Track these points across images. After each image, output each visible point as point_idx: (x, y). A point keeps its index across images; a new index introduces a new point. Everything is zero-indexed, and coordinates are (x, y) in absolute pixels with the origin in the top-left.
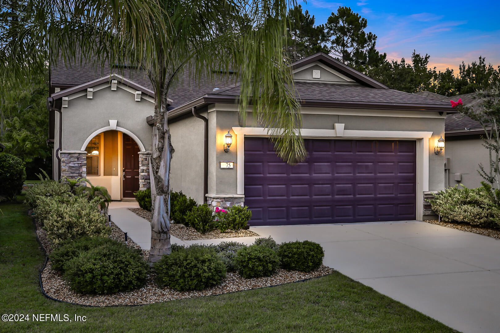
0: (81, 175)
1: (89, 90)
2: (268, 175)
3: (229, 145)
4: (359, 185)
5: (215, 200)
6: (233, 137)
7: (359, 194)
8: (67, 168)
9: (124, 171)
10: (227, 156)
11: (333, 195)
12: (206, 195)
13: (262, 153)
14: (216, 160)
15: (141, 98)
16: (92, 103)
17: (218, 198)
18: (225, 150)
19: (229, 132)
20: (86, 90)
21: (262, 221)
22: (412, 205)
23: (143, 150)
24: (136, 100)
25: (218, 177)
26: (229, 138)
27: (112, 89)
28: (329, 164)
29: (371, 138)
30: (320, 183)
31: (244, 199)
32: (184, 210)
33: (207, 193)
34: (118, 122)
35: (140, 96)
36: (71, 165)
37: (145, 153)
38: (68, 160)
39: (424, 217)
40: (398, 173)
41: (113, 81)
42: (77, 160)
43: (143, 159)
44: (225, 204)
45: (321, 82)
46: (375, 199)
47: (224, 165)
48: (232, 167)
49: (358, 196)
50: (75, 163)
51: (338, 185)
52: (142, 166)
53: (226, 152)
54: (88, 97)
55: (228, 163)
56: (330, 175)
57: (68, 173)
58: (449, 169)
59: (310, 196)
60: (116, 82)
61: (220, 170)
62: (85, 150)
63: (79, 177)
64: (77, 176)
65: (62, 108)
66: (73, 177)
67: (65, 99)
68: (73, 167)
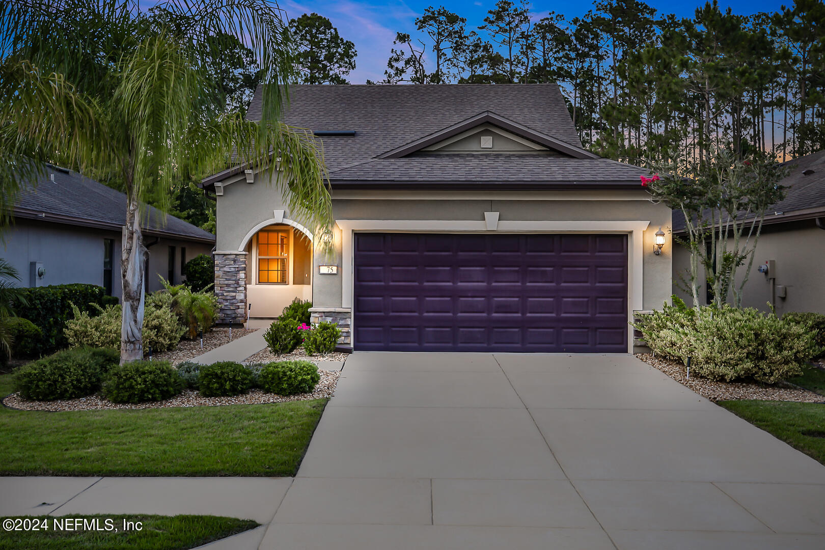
0: (239, 283)
1: (247, 171)
4: (530, 299)
6: (337, 233)
7: (530, 313)
8: (221, 273)
11: (489, 312)
13: (382, 253)
17: (315, 312)
20: (242, 173)
21: (382, 344)
22: (621, 330)
27: (278, 170)
28: (483, 268)
29: (553, 231)
30: (469, 295)
31: (353, 314)
34: (284, 213)
36: (226, 269)
38: (222, 264)
39: (636, 348)
40: (595, 283)
42: (234, 263)
44: (325, 320)
45: (494, 153)
46: (558, 320)
47: (324, 270)
48: (335, 272)
49: (529, 315)
50: (231, 266)
51: (496, 299)
54: (248, 182)
55: (330, 267)
56: (485, 284)
57: (223, 280)
58: (774, 279)
59: (453, 314)
61: (320, 276)
62: (244, 251)
63: (236, 285)
64: (233, 284)
65: (217, 198)
66: (228, 285)
67: (219, 184)
68: (229, 272)
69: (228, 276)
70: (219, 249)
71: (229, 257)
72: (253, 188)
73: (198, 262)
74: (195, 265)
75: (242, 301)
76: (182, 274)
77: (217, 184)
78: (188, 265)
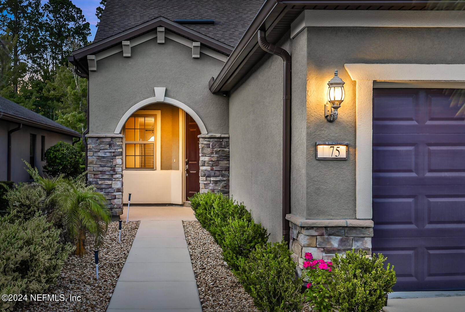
0: (115, 169)
1: (124, 43)
2: (428, 174)
3: (336, 105)
5: (304, 232)
6: (347, 86)
8: (94, 159)
9: (187, 163)
10: (332, 130)
12: (288, 217)
13: (414, 123)
14: (307, 140)
15: (201, 54)
16: (130, 63)
17: (312, 228)
18: (326, 117)
19: (336, 74)
20: (119, 45)
21: (413, 279)
23: (204, 132)
24: (194, 56)
25: (310, 179)
26: (338, 90)
27: (159, 42)
31: (371, 230)
32: (240, 247)
33: (290, 213)
34: (166, 90)
35: (198, 50)
36: (101, 154)
37: (207, 136)
38: (96, 148)
41: (159, 29)
42: (109, 147)
43: (203, 145)
44: (328, 241)
47: (324, 151)
48: (343, 155)
50: (106, 151)
52: (202, 156)
53: (330, 121)
54: (125, 55)
55: (336, 147)
57: (97, 166)
60: (163, 29)
61: (316, 162)
62: (120, 133)
63: (112, 172)
64: (109, 171)
65: (90, 73)
66: (103, 173)
67: (93, 57)
68: (103, 157)
69: (102, 161)
70: (93, 132)
71: (104, 140)
72: (131, 62)
73: (58, 148)
74: (56, 151)
75: (119, 190)
76: (42, 160)
77: (90, 57)
78: (48, 152)
